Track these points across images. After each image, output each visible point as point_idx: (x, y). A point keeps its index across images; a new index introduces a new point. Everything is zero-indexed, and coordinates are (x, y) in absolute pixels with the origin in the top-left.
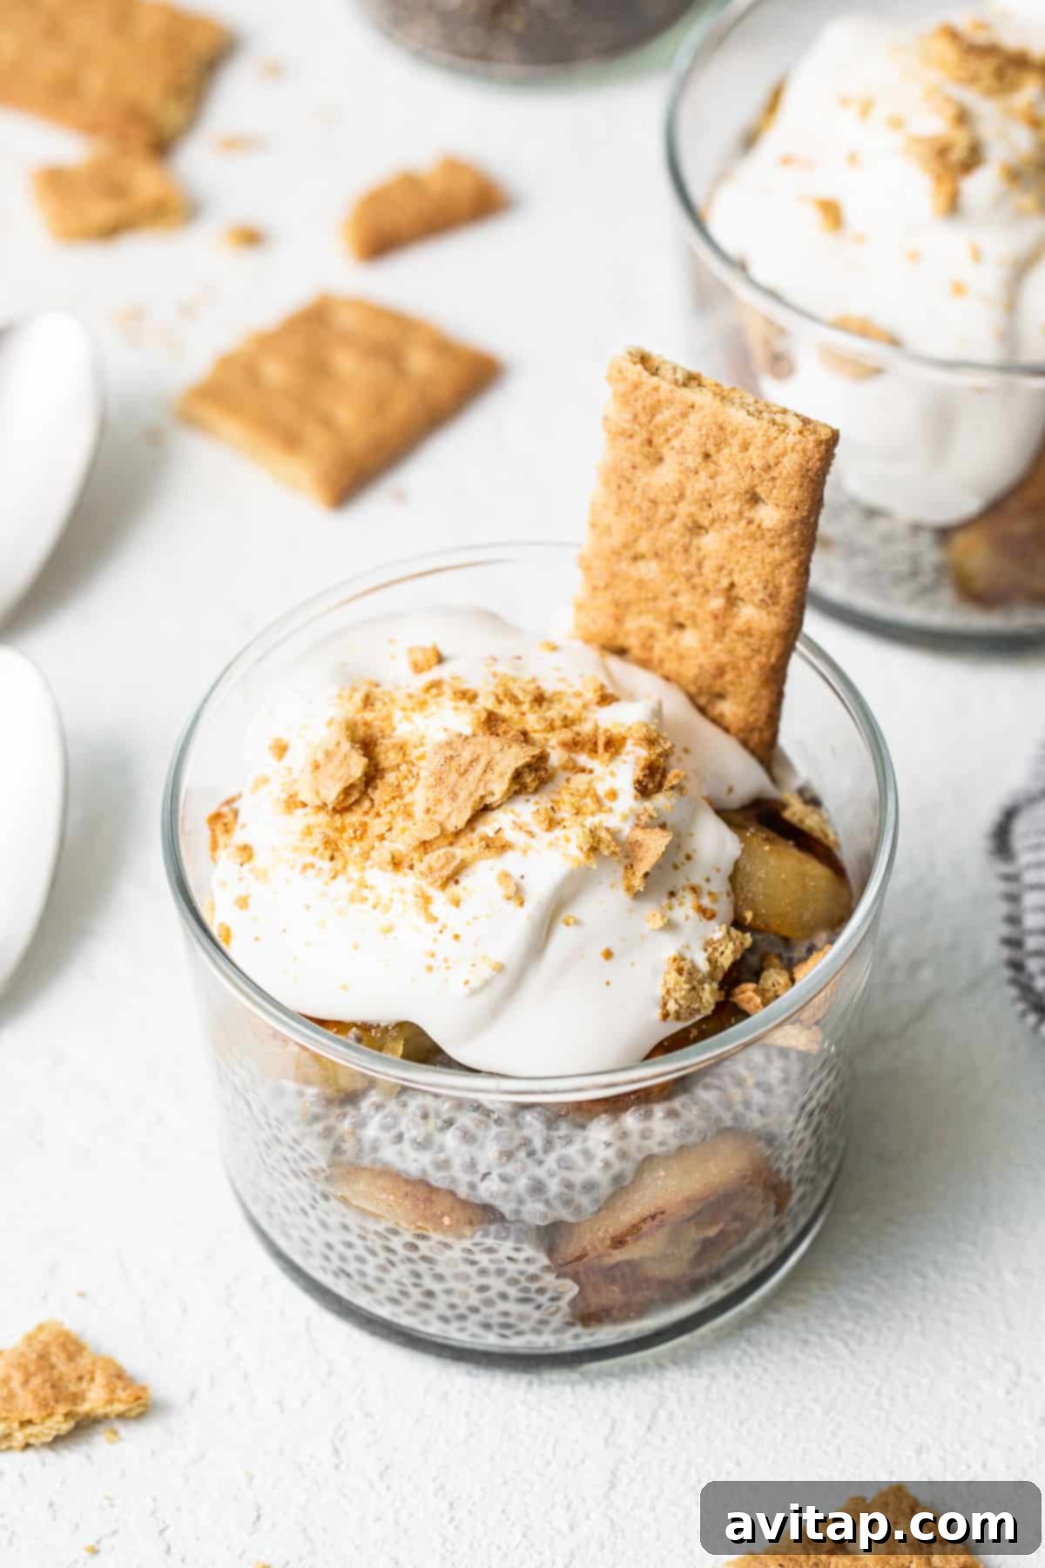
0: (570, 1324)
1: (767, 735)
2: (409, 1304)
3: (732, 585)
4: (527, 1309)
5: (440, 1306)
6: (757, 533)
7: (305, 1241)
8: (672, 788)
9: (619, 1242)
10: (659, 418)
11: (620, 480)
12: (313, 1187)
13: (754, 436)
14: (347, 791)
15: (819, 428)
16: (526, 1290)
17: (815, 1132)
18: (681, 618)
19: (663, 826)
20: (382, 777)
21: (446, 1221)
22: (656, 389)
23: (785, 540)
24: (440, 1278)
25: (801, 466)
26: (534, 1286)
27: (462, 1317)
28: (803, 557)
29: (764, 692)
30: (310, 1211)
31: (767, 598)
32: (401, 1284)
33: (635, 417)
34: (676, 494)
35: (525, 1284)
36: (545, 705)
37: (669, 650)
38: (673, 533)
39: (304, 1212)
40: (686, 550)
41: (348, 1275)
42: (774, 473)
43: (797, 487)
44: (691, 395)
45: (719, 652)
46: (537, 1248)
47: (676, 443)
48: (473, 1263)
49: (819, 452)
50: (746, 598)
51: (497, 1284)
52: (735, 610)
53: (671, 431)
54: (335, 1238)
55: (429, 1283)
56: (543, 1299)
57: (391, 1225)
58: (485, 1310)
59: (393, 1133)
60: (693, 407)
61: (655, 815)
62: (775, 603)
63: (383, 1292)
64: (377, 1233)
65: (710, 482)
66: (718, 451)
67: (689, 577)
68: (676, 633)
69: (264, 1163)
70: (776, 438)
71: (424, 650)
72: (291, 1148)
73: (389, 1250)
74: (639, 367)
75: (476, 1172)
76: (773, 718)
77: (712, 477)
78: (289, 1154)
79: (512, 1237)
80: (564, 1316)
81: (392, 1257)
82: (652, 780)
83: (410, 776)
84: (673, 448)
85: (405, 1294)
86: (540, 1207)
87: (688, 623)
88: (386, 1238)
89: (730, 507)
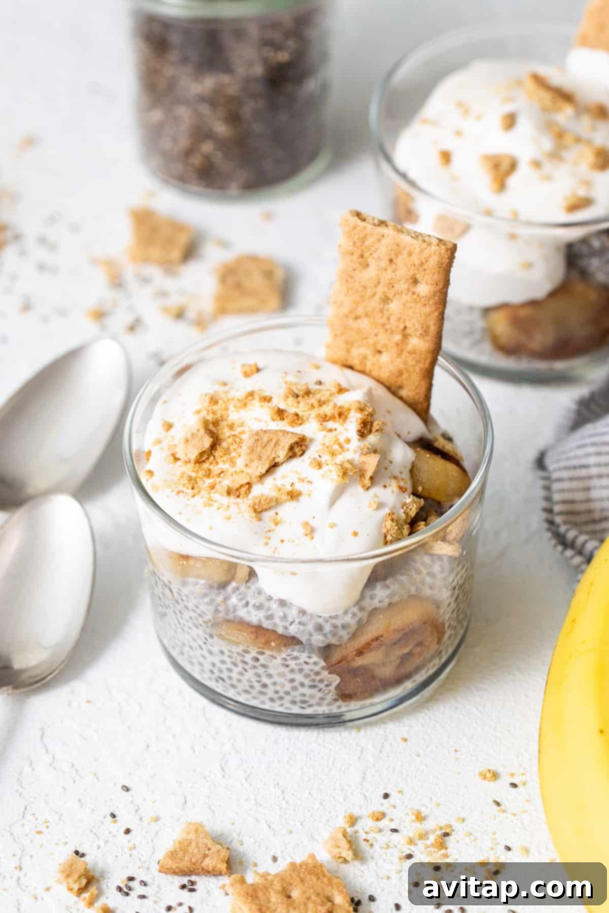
0: (335, 700)
1: (425, 405)
2: (254, 693)
3: (405, 328)
4: (314, 691)
5: (270, 691)
6: (418, 299)
7: (201, 664)
8: (377, 431)
9: (360, 653)
10: (367, 243)
11: (348, 277)
12: (205, 632)
13: (415, 248)
14: (202, 454)
15: (447, 242)
16: (313, 681)
17: (456, 600)
18: (379, 348)
19: (375, 452)
20: (220, 444)
21: (273, 644)
22: (365, 228)
23: (431, 302)
24: (270, 676)
25: (439, 262)
26: (318, 678)
27: (281, 698)
28: (441, 310)
29: (423, 383)
30: (204, 646)
31: (423, 333)
32: (251, 682)
33: (354, 243)
34: (376, 282)
35: (313, 677)
36: (311, 395)
37: (373, 364)
38: (375, 303)
39: (201, 647)
40: (382, 311)
41: (223, 680)
42: (425, 267)
43: (437, 273)
44: (382, 230)
45: (399, 363)
46: (319, 657)
47: (375, 255)
48: (287, 666)
49: (447, 254)
50: (412, 334)
51: (299, 678)
52: (407, 341)
53: (373, 249)
54: (216, 660)
55: (265, 680)
56: (322, 686)
57: (245, 648)
58: (293, 693)
59: (244, 602)
60: (383, 236)
61: (370, 447)
62: (427, 335)
63: (241, 687)
64: (238, 654)
65: (393, 274)
66: (396, 258)
67: (383, 325)
68: (377, 356)
69: (180, 623)
70: (426, 249)
71: (250, 366)
72: (194, 611)
73: (245, 662)
74: (356, 218)
75: (287, 621)
76: (428, 396)
77: (394, 272)
78: (192, 614)
79: (306, 652)
80: (333, 696)
81: (246, 667)
82: (365, 429)
83: (234, 443)
84: (374, 258)
85: (252, 687)
86: (321, 637)
87: (383, 350)
88: (243, 656)
89: (403, 286)
